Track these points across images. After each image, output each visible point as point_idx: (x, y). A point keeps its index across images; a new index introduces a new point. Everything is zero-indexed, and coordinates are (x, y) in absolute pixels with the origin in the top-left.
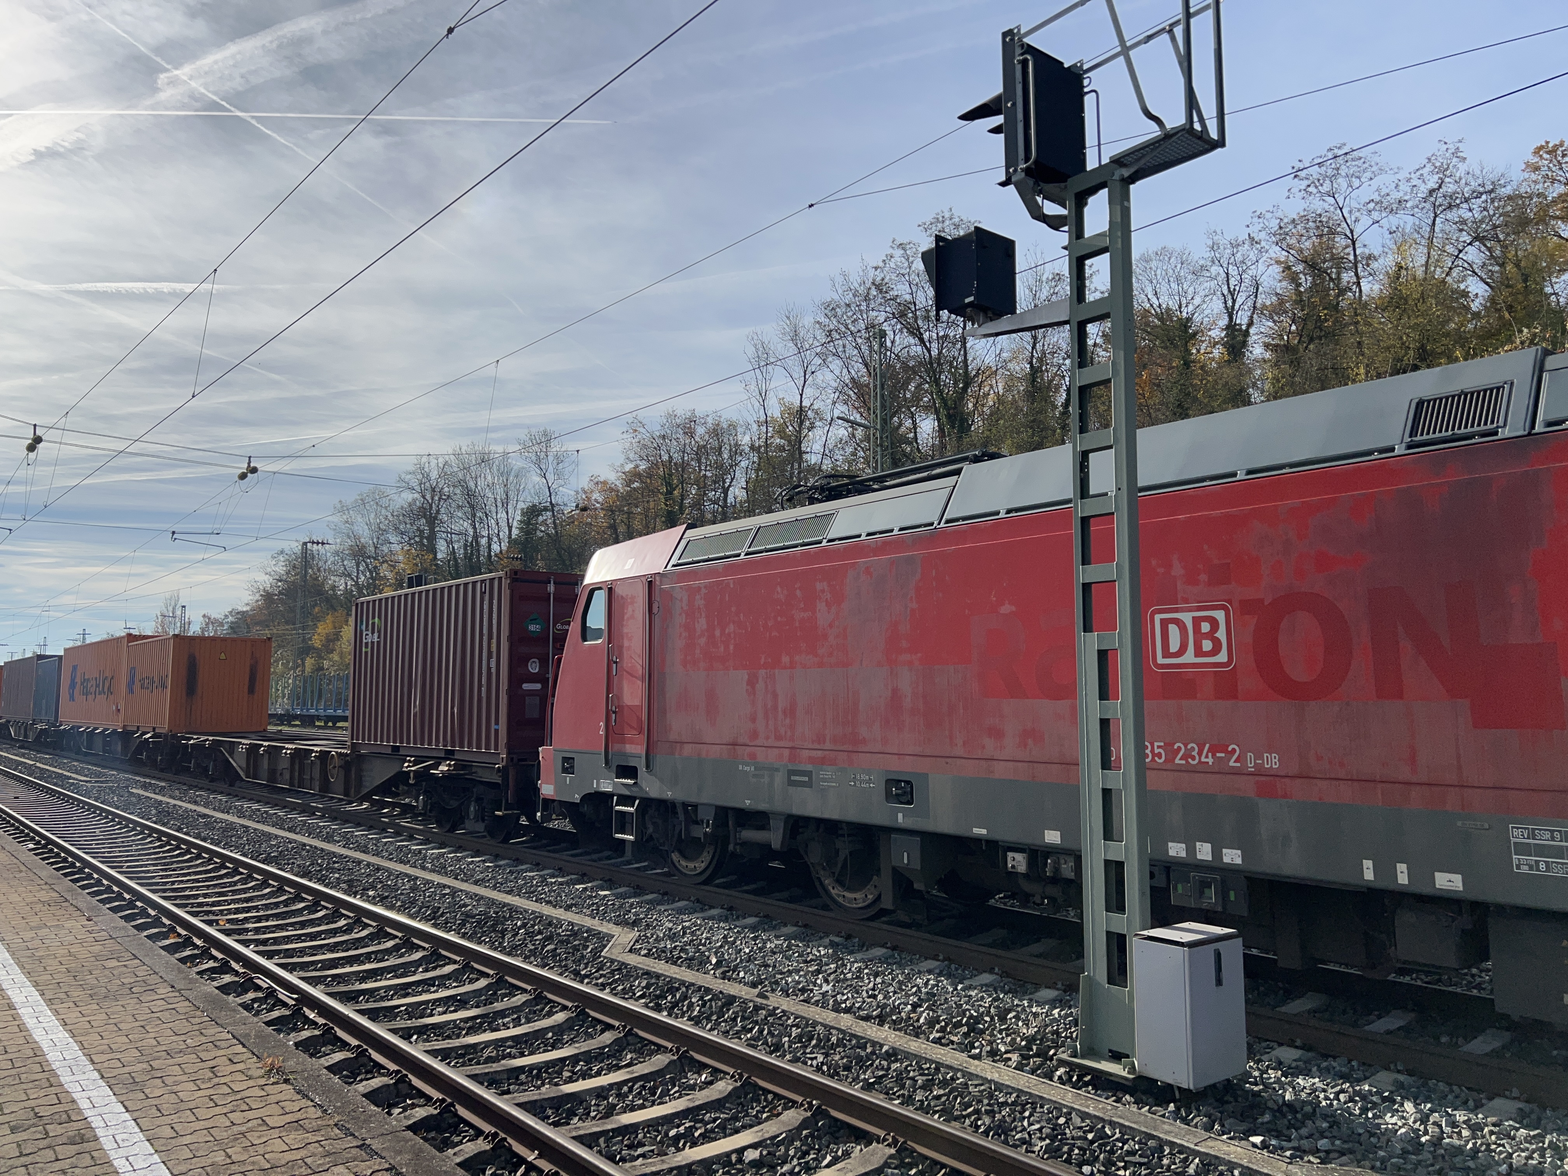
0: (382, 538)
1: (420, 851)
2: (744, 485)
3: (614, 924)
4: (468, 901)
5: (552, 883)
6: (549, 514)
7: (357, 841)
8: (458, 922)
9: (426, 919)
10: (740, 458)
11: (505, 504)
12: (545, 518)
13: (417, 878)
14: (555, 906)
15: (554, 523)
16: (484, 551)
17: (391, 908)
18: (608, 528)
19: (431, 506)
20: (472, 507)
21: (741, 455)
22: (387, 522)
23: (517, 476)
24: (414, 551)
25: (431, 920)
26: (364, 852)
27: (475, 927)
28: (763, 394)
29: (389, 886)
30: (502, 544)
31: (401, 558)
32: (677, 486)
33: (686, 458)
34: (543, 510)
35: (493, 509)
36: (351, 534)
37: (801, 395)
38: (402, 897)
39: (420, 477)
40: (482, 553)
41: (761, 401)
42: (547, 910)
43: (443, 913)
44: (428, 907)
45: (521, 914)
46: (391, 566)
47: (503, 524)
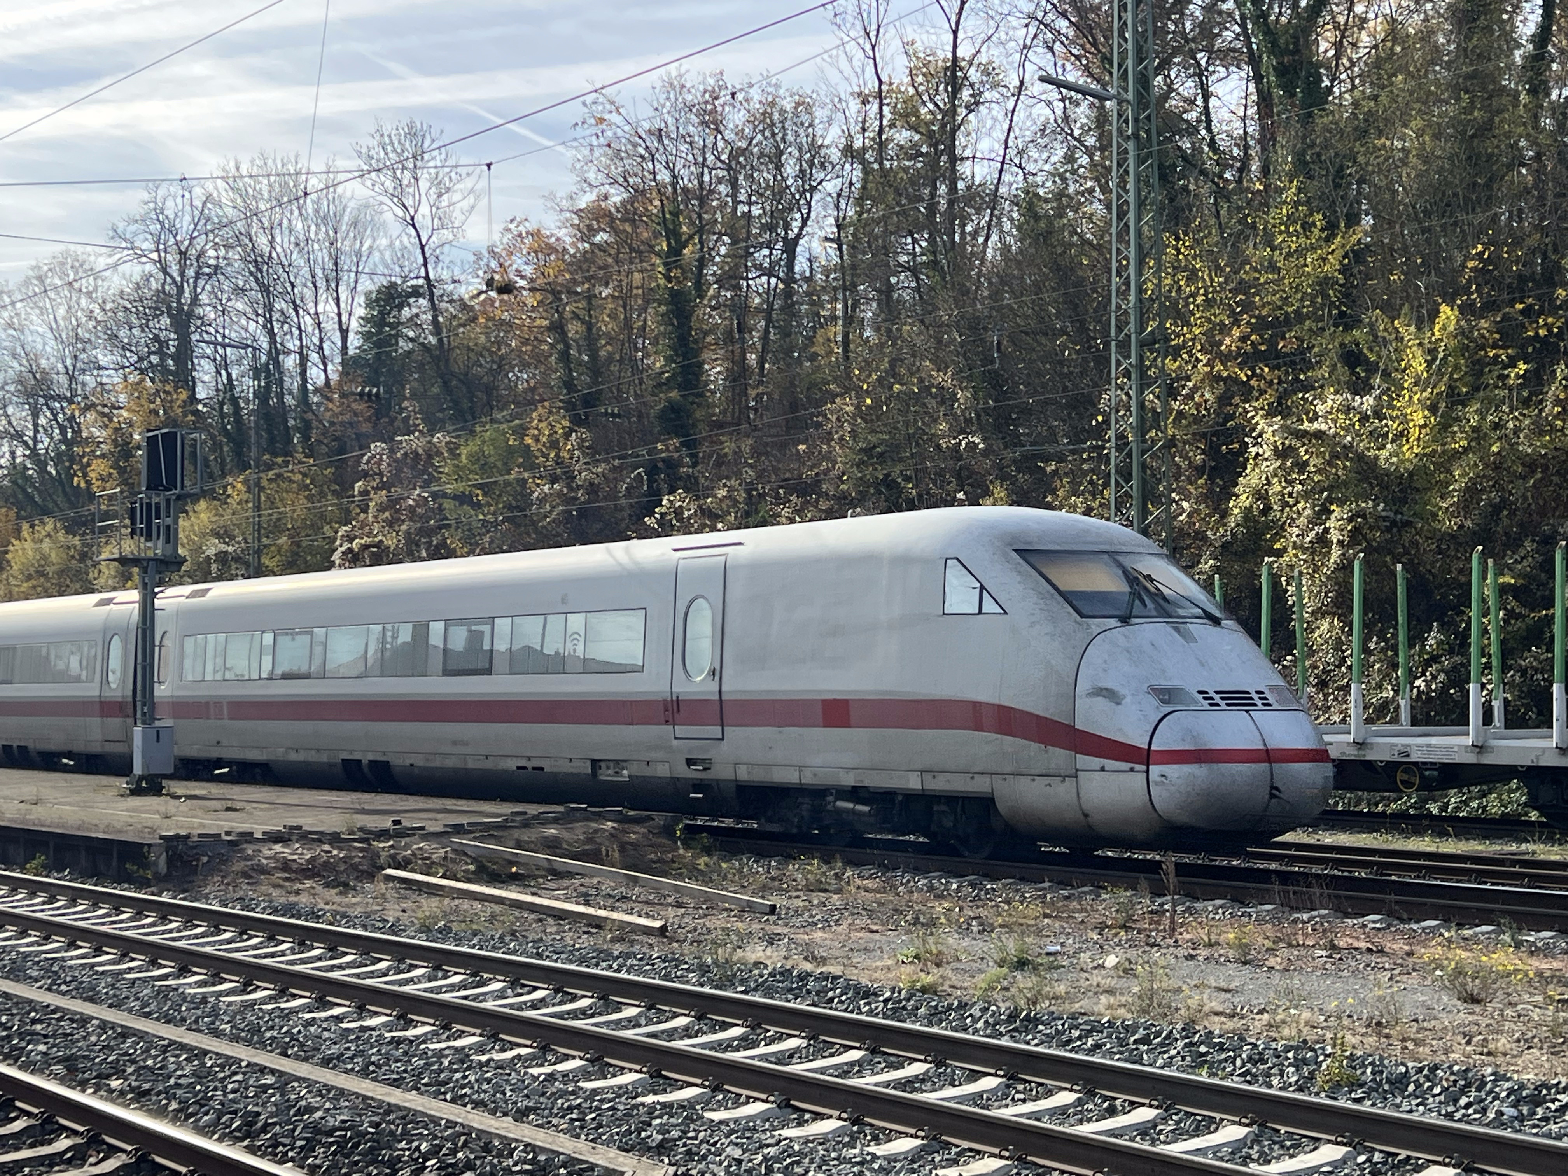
0: (83, 356)
1: (204, 1000)
2: (831, 230)
3: (619, 1148)
4: (314, 1101)
5: (481, 1065)
6: (423, 302)
7: (74, 979)
8: (299, 1143)
9: (234, 1138)
10: (822, 175)
11: (334, 280)
12: (415, 310)
13: (205, 1053)
14: (493, 1112)
15: (435, 322)
16: (292, 383)
17: (160, 1113)
18: (549, 329)
19: (181, 290)
20: (265, 290)
21: (823, 166)
22: (92, 324)
23: (355, 224)
24: (149, 383)
25: (242, 1139)
26: (92, 1000)
27: (334, 1153)
28: (873, 35)
29: (151, 1069)
30: (330, 367)
31: (123, 398)
32: (691, 237)
33: (706, 178)
34: (410, 295)
35: (308, 293)
36: (19, 350)
37: (955, 33)
38: (179, 1092)
39: (155, 227)
40: (287, 384)
41: (868, 47)
42: (479, 1120)
43: (266, 1125)
44: (235, 1112)
45: (426, 1127)
46: (104, 415)
47: (331, 326)
